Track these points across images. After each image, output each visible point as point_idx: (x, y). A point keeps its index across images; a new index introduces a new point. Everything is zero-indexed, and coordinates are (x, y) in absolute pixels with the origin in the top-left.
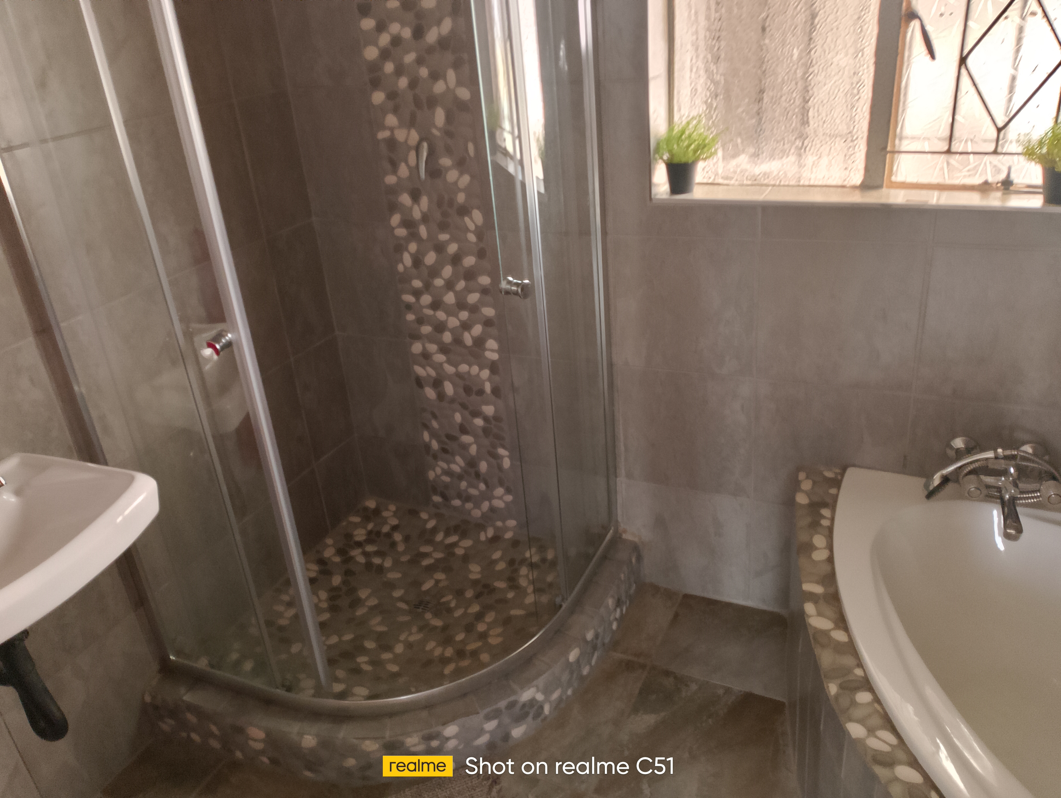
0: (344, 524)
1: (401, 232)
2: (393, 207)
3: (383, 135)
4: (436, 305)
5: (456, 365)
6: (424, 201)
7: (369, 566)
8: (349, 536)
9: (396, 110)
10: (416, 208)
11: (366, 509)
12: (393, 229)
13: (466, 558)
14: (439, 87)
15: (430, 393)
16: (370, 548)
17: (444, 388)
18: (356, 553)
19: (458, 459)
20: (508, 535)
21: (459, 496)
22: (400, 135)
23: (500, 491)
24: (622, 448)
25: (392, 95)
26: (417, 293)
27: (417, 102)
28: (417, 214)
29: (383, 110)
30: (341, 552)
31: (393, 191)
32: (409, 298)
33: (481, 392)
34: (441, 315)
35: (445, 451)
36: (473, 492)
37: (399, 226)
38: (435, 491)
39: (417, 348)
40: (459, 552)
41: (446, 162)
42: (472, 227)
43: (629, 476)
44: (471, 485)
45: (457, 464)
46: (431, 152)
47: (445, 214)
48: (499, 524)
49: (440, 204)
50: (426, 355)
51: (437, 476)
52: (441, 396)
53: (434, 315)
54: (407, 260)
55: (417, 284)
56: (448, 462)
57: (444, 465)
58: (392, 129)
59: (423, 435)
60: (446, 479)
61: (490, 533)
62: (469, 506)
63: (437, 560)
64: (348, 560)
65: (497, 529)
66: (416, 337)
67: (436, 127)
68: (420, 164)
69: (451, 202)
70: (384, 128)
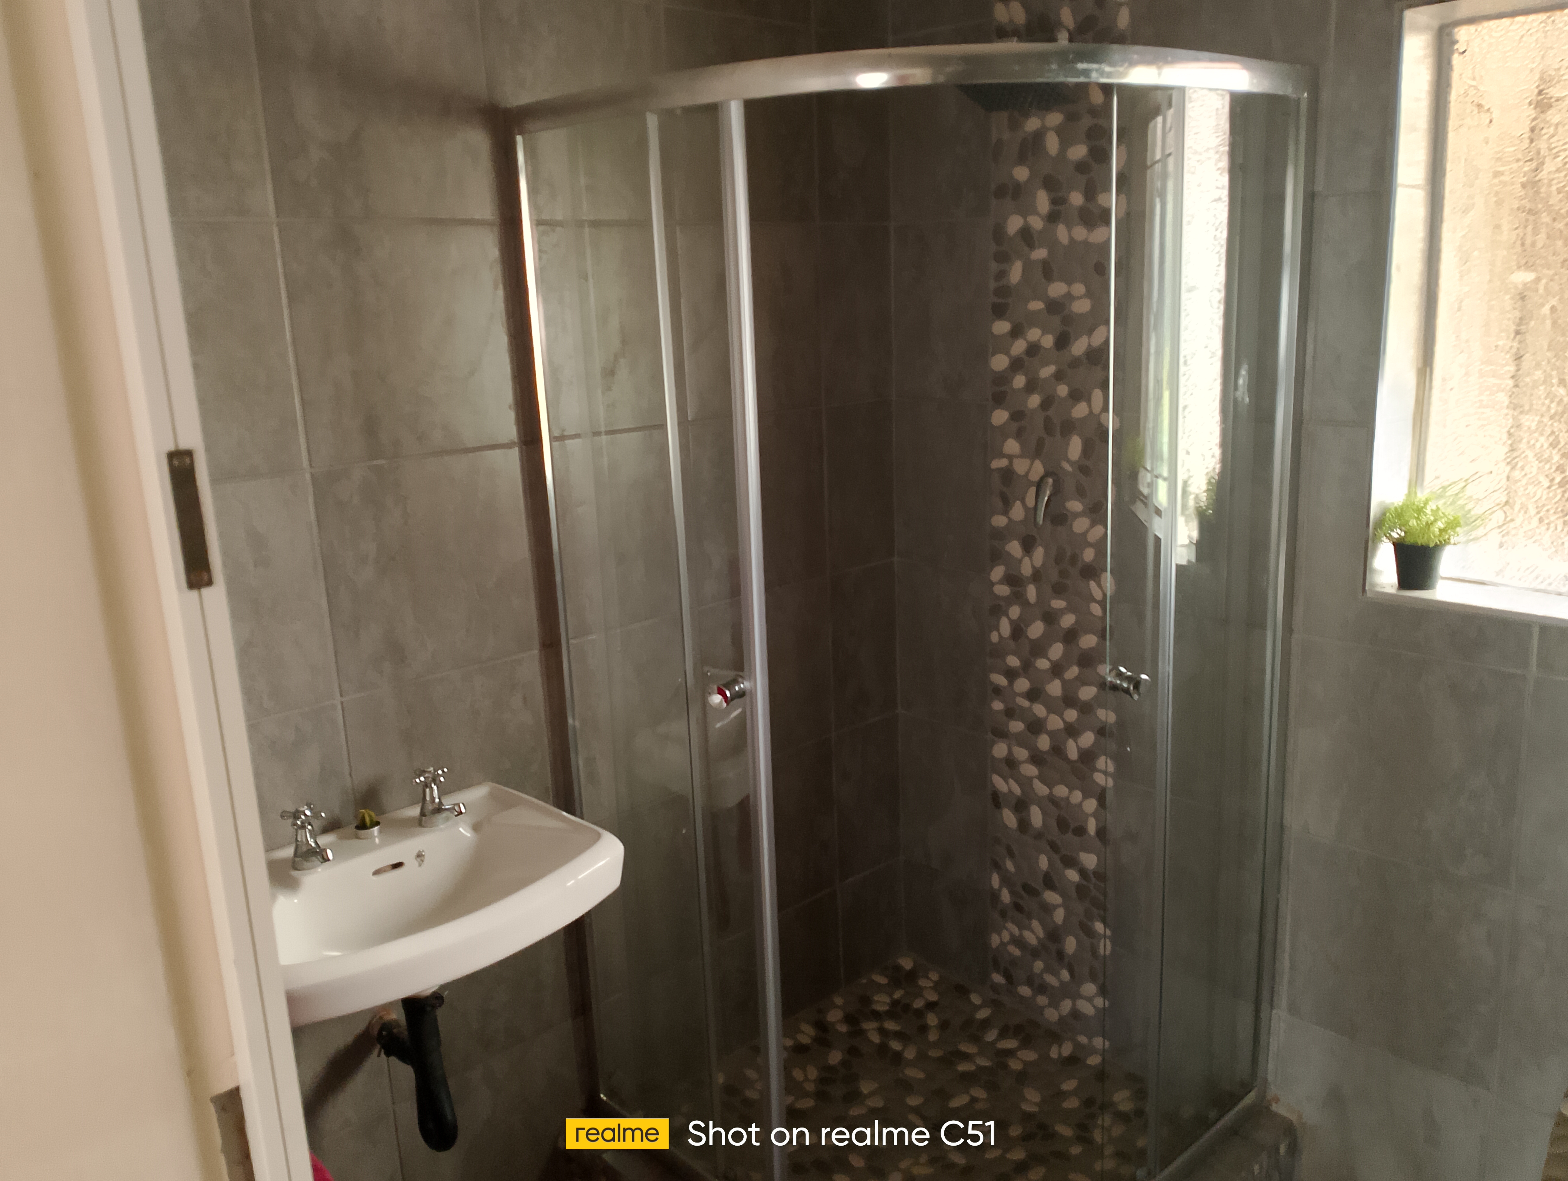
0: (864, 981)
1: (1003, 590)
2: (997, 556)
3: (999, 463)
4: (1034, 695)
5: (1050, 786)
6: (1039, 554)
7: (883, 1049)
8: (866, 1000)
9: (1019, 435)
10: (1026, 560)
11: (898, 968)
12: (993, 584)
13: (1022, 1077)
14: (1080, 410)
15: (1009, 818)
16: (891, 1026)
17: (1029, 815)
18: (870, 1026)
19: (1035, 924)
20: (1094, 1060)
21: (1030, 982)
22: (1020, 466)
23: (1089, 988)
24: (1287, 963)
25: (1017, 416)
26: (1011, 674)
27: (1048, 426)
28: (1026, 570)
29: (1003, 432)
30: (850, 1019)
31: (1000, 535)
32: (1001, 680)
33: (1081, 831)
34: (1039, 710)
35: (1018, 907)
36: (1050, 979)
37: (1001, 582)
38: (996, 966)
39: (1000, 750)
40: (1015, 1065)
41: (1075, 506)
42: (1097, 594)
43: (1293, 1009)
44: (1048, 969)
45: (1033, 932)
46: (1057, 491)
47: (1063, 574)
48: (1083, 1039)
49: (1059, 559)
50: (1011, 763)
51: (1002, 943)
52: (1024, 825)
53: (1030, 709)
54: (1005, 627)
55: (1013, 661)
56: (1021, 927)
57: (1016, 931)
58: (1010, 458)
59: (990, 879)
60: (1016, 951)
61: (1067, 1049)
62: (1042, 1000)
63: (981, 1069)
64: (857, 1033)
65: (1077, 1046)
66: (1002, 734)
67: (1068, 461)
68: (1039, 506)
69: (1074, 559)
70: (1002, 455)
